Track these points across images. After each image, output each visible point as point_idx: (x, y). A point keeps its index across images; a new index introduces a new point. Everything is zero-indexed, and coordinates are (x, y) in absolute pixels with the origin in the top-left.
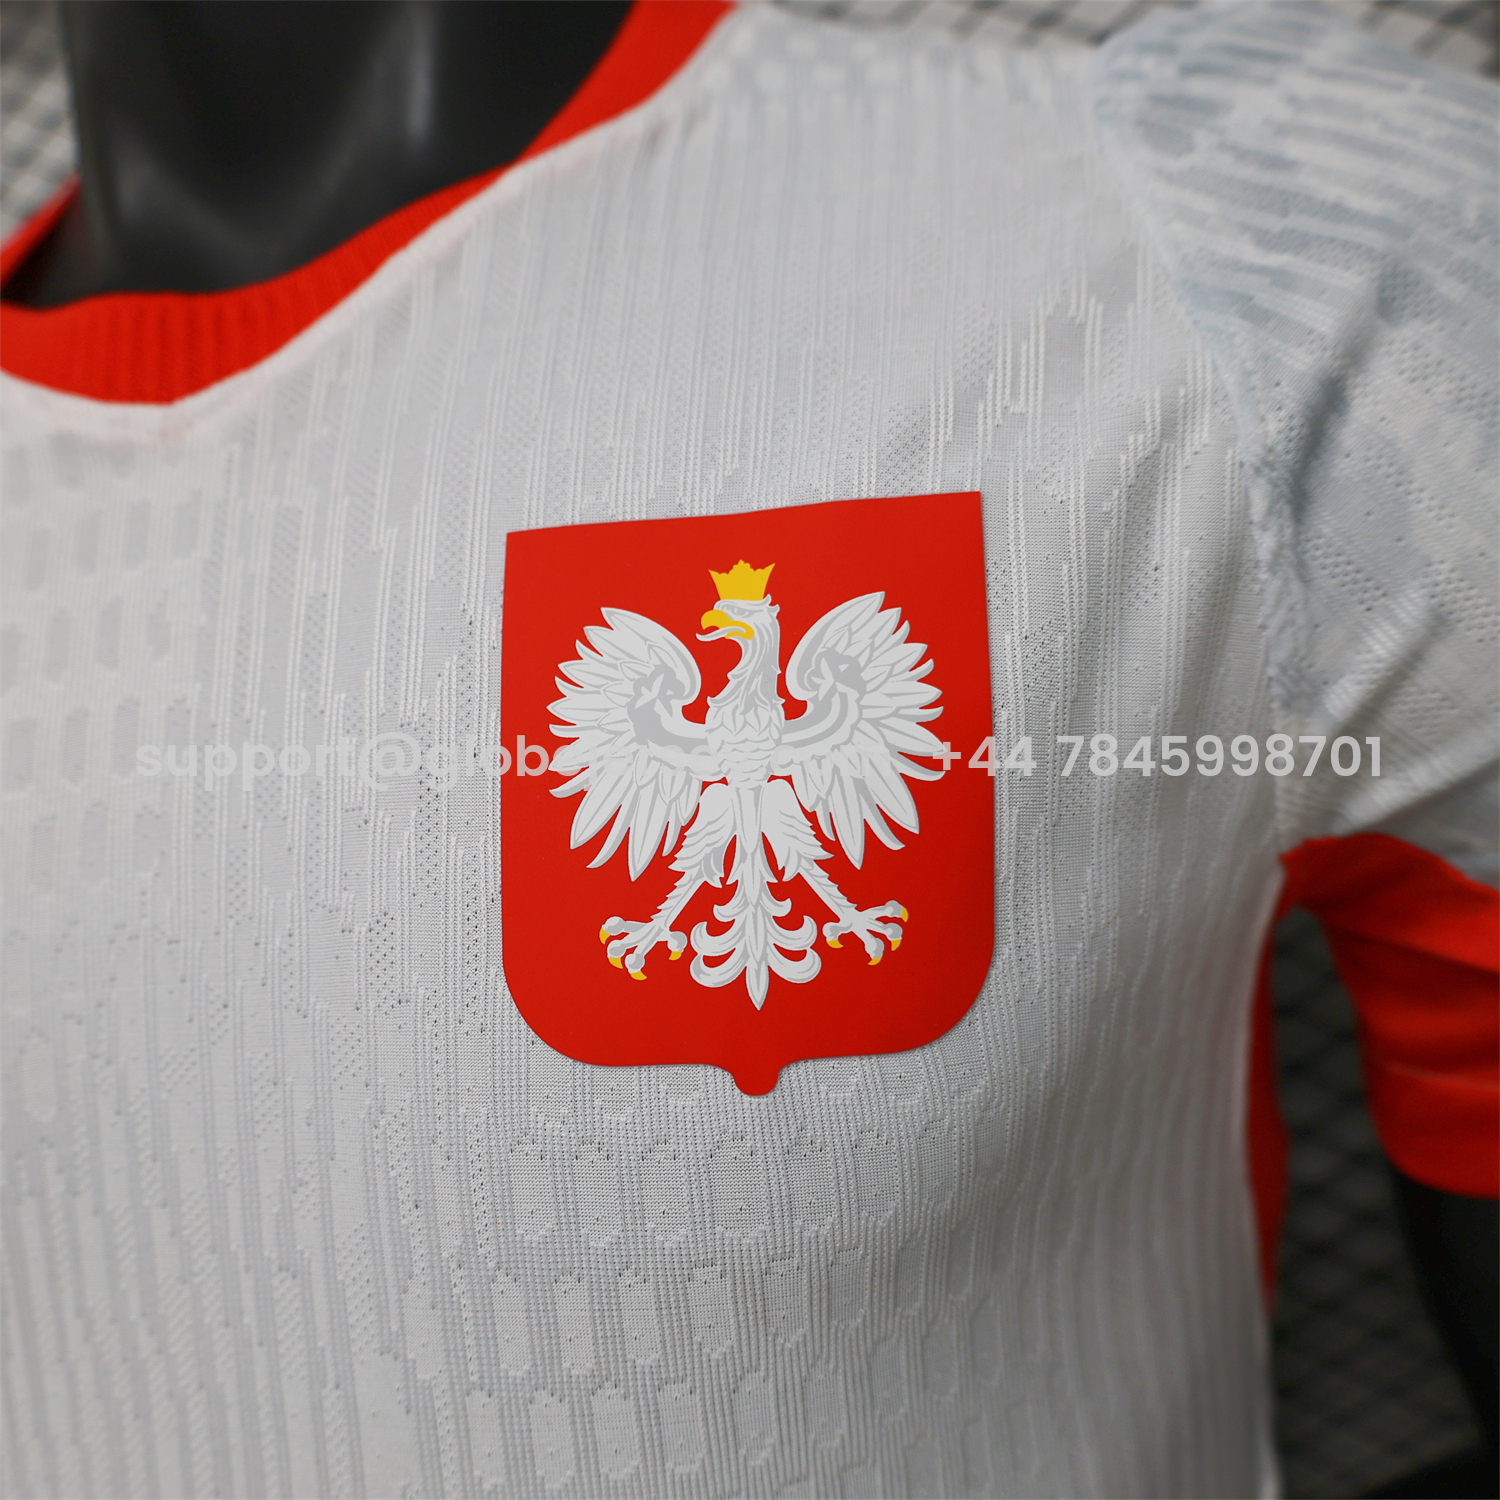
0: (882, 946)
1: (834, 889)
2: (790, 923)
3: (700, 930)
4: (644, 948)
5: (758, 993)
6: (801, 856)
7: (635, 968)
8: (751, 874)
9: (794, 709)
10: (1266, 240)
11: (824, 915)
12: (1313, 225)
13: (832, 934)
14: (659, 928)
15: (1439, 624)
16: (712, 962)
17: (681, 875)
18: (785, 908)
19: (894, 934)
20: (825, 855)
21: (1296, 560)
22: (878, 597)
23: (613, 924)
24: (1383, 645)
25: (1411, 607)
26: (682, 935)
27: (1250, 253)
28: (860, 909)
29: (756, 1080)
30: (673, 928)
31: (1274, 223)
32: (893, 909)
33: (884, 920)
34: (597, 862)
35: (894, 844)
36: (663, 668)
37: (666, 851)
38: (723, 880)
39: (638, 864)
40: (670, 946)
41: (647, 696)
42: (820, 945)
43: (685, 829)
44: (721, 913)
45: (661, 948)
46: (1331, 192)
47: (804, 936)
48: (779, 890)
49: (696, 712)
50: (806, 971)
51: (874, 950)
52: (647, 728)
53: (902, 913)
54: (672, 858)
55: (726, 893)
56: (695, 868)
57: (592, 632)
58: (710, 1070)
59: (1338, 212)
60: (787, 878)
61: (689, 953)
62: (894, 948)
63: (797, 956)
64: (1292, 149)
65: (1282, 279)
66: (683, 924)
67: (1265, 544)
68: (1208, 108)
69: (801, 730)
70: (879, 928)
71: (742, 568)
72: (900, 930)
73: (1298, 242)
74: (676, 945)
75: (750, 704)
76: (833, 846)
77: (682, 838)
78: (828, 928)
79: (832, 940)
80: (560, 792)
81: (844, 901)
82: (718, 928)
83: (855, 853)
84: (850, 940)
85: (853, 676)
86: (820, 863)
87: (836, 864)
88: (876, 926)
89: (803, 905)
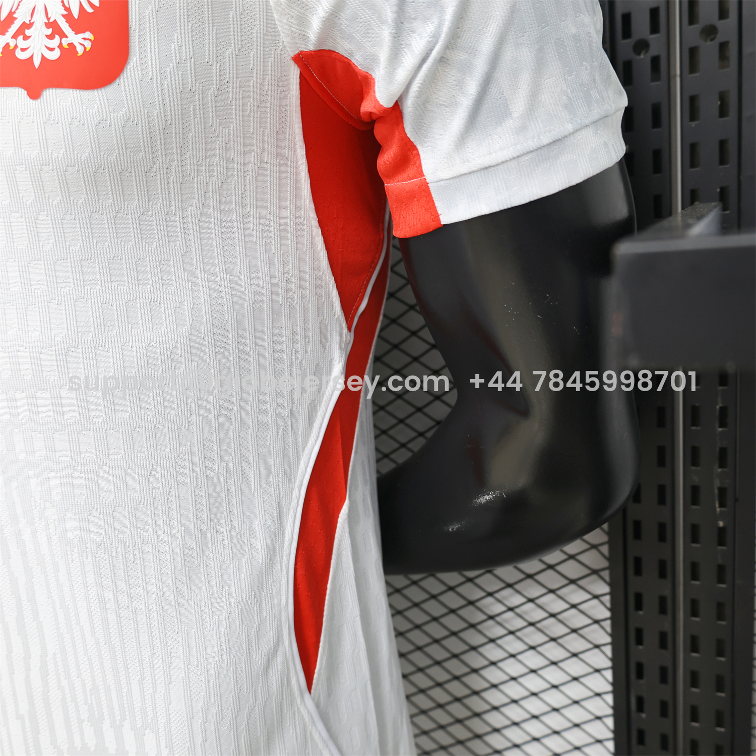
0: (83, 49)
1: (67, 25)
2: (50, 37)
3: (21, 38)
5: (37, 62)
6: (57, 14)
8: (39, 19)
11: (63, 35)
13: (65, 42)
14: (8, 38)
16: (23, 50)
17: (16, 19)
18: (49, 31)
19: (88, 45)
20: (66, 13)
26: (14, 40)
28: (76, 34)
29: (34, 94)
30: (12, 38)
32: (88, 35)
33: (84, 39)
35: (90, 10)
37: (13, 11)
38: (30, 21)
39: (5, 15)
40: (10, 44)
42: (60, 46)
43: (20, 2)
44: (28, 32)
45: (8, 44)
47: (56, 42)
48: (48, 25)
50: (54, 55)
51: (80, 50)
53: (92, 37)
54: (14, 12)
55: (29, 25)
56: (21, 17)
58: (20, 89)
60: (51, 21)
61: (16, 46)
62: (87, 50)
63: (52, 49)
66: (15, 36)
70: (83, 42)
72: (90, 43)
74: (12, 44)
76: (68, 9)
77: (19, 5)
78: (64, 40)
79: (65, 45)
81: (70, 30)
82: (26, 38)
83: (76, 13)
84: (71, 45)
86: (63, 16)
87: (68, 17)
88: (81, 41)
89: (55, 29)
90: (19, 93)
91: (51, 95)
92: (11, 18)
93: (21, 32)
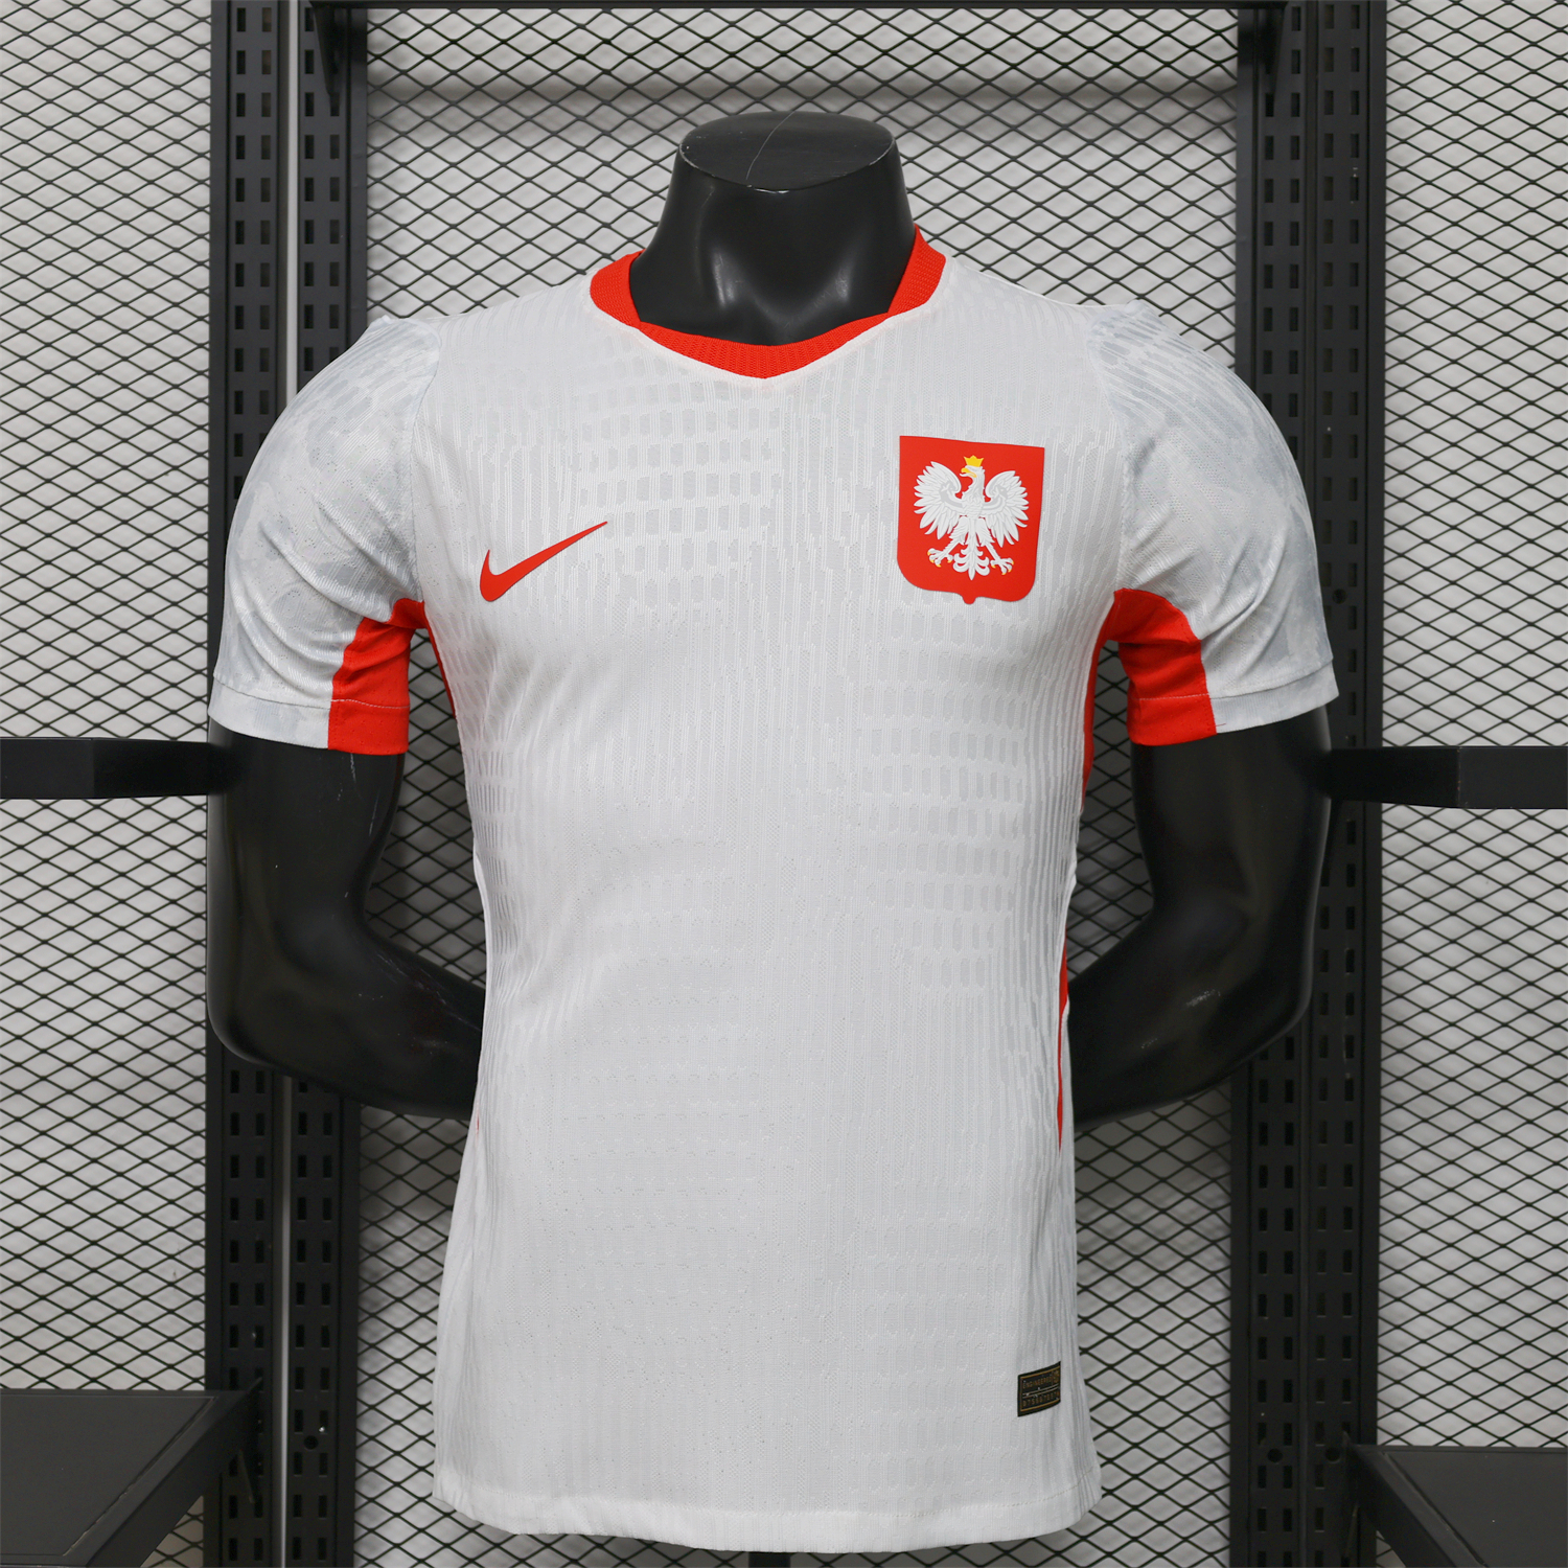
0: (1006, 570)
2: (982, 558)
3: (957, 555)
4: (941, 558)
5: (972, 576)
6: (987, 541)
7: (938, 564)
8: (972, 543)
9: (987, 499)
10: (1135, 393)
11: (991, 558)
12: (1150, 393)
13: (993, 563)
14: (945, 553)
15: (1172, 514)
16: (960, 565)
17: (952, 540)
18: (981, 554)
19: (1010, 568)
20: (993, 542)
21: (1134, 487)
22: (1013, 472)
23: (932, 551)
24: (1156, 518)
25: (1165, 508)
26: (952, 556)
27: (1131, 397)
29: (969, 600)
30: (949, 554)
31: (1139, 390)
32: (1010, 560)
33: (1008, 563)
34: (928, 533)
35: (1012, 542)
36: (949, 482)
37: (948, 533)
38: (964, 543)
39: (940, 535)
40: (948, 559)
41: (945, 489)
42: (990, 566)
43: (954, 527)
44: (963, 552)
45: (945, 559)
46: (1156, 385)
47: (986, 562)
48: (980, 549)
49: (959, 495)
50: (985, 572)
51: (1004, 571)
52: (944, 497)
53: (1013, 563)
54: (950, 535)
55: (965, 547)
56: (956, 539)
57: (928, 468)
58: (957, 595)
59: (1157, 391)
60: (982, 546)
61: (953, 561)
62: (1009, 572)
63: (983, 568)
64: (1146, 369)
65: (1138, 405)
66: (952, 553)
67: (1126, 481)
68: (1123, 351)
69: (988, 505)
71: (973, 457)
73: (1145, 397)
74: (950, 559)
75: (975, 496)
76: (995, 539)
77: (953, 530)
79: (993, 566)
80: (917, 512)
82: (962, 556)
83: (1001, 543)
84: (998, 567)
85: (1004, 493)
86: (991, 544)
87: (995, 544)
88: (1005, 565)
89: (986, 554)
90: (957, 598)
91: (980, 601)
92: (947, 539)
93: (958, 549)
